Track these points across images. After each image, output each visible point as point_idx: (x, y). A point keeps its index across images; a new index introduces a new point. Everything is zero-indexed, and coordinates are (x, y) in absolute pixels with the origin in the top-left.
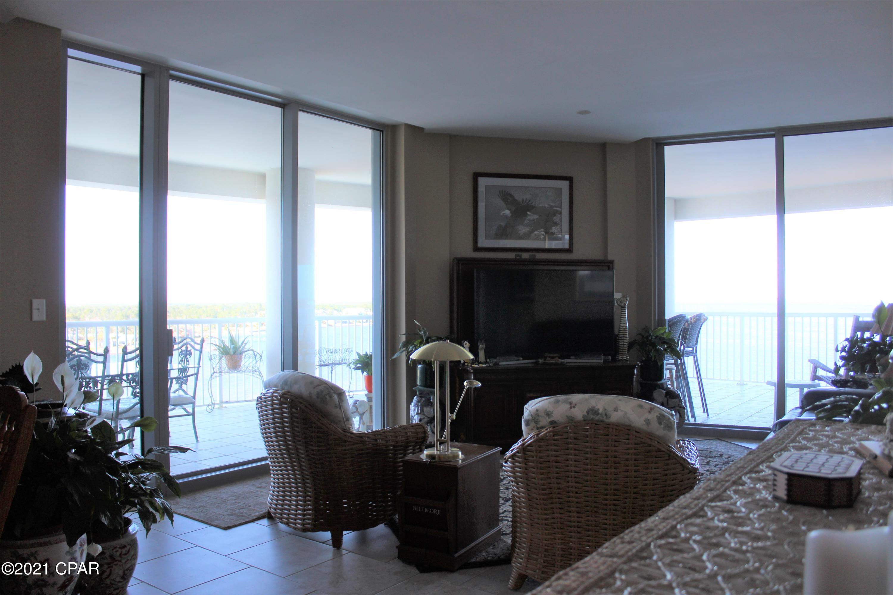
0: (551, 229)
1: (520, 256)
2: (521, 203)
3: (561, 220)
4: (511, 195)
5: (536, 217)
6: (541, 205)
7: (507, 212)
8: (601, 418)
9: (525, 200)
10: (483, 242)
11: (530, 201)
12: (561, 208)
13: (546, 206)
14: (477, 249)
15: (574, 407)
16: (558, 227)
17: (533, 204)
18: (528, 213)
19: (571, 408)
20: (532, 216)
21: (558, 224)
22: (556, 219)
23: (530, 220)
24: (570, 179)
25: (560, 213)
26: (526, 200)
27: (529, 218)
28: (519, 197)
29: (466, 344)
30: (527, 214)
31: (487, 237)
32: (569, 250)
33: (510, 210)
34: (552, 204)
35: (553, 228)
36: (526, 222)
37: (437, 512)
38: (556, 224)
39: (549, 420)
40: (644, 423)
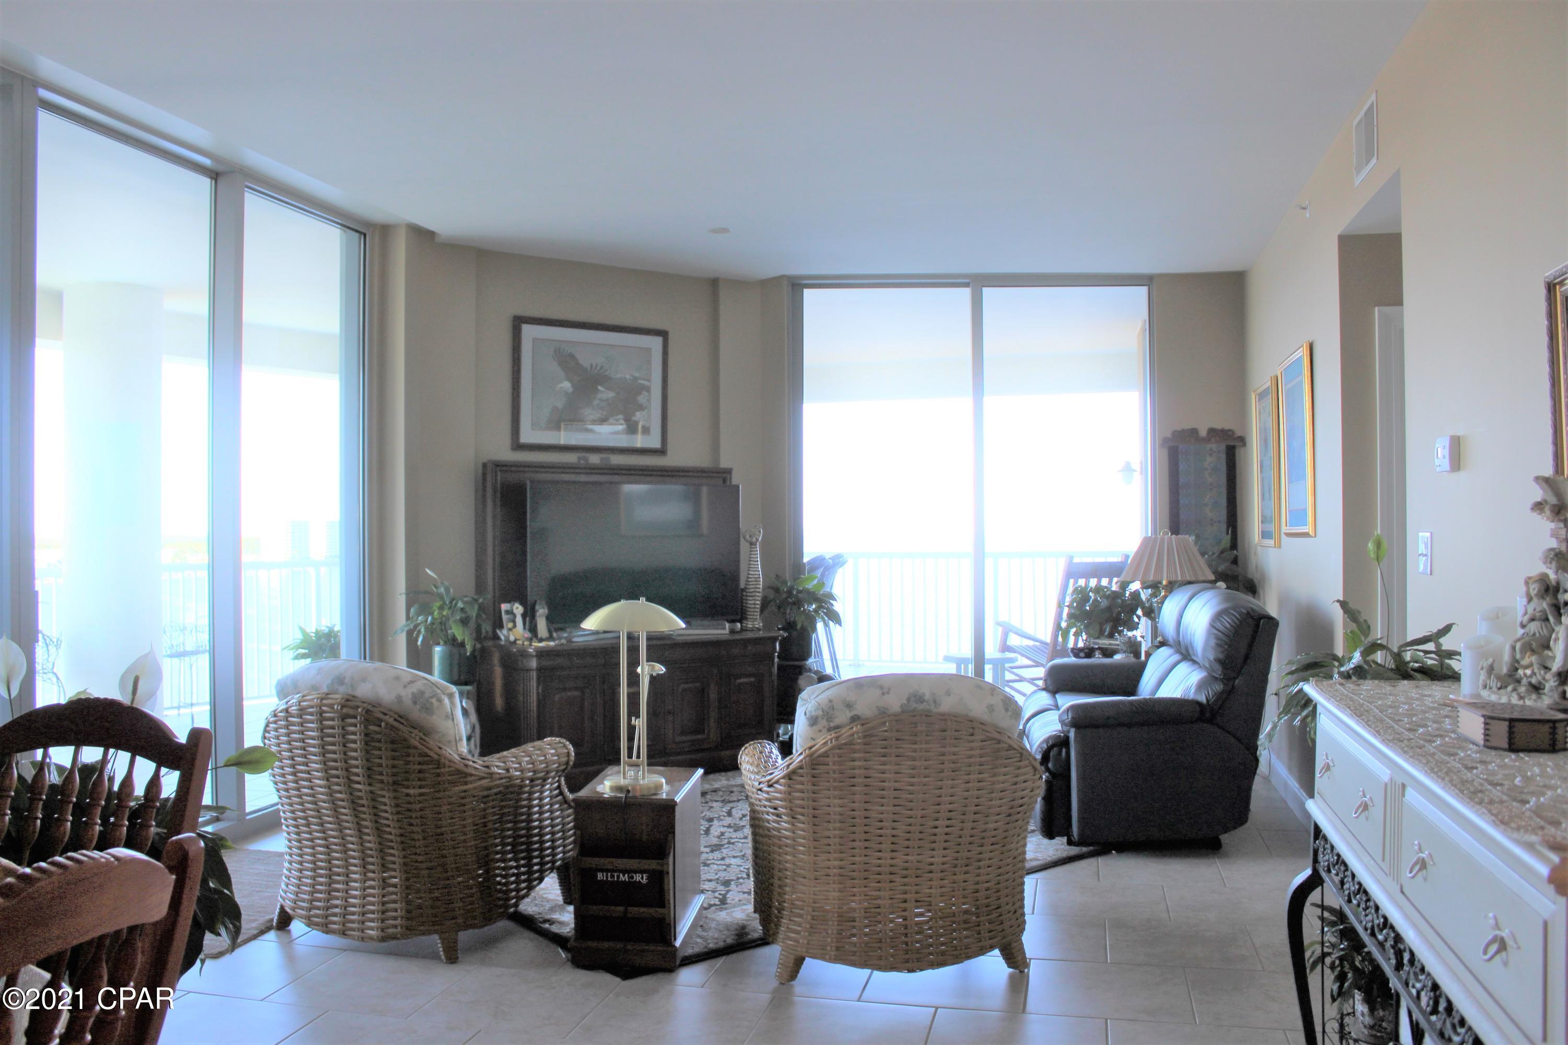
0: (635, 415)
1: (586, 460)
2: (589, 370)
3: (649, 401)
4: (572, 356)
5: (611, 395)
6: (618, 376)
7: (567, 385)
8: (927, 707)
9: (594, 366)
10: (528, 436)
11: (602, 368)
12: (649, 381)
13: (628, 377)
14: (518, 446)
15: (888, 693)
16: (645, 413)
17: (607, 373)
18: (600, 388)
19: (883, 694)
20: (605, 394)
21: (645, 408)
22: (641, 399)
23: (601, 400)
24: (663, 334)
25: (648, 389)
26: (596, 365)
27: (599, 396)
28: (586, 359)
29: (517, 608)
30: (598, 390)
31: (535, 426)
32: (662, 452)
33: (571, 381)
34: (637, 375)
35: (638, 414)
36: (596, 402)
37: (642, 878)
38: (641, 408)
39: (849, 714)
40: (986, 710)
